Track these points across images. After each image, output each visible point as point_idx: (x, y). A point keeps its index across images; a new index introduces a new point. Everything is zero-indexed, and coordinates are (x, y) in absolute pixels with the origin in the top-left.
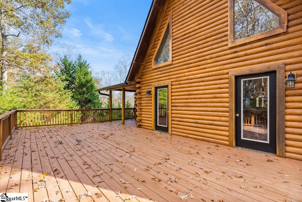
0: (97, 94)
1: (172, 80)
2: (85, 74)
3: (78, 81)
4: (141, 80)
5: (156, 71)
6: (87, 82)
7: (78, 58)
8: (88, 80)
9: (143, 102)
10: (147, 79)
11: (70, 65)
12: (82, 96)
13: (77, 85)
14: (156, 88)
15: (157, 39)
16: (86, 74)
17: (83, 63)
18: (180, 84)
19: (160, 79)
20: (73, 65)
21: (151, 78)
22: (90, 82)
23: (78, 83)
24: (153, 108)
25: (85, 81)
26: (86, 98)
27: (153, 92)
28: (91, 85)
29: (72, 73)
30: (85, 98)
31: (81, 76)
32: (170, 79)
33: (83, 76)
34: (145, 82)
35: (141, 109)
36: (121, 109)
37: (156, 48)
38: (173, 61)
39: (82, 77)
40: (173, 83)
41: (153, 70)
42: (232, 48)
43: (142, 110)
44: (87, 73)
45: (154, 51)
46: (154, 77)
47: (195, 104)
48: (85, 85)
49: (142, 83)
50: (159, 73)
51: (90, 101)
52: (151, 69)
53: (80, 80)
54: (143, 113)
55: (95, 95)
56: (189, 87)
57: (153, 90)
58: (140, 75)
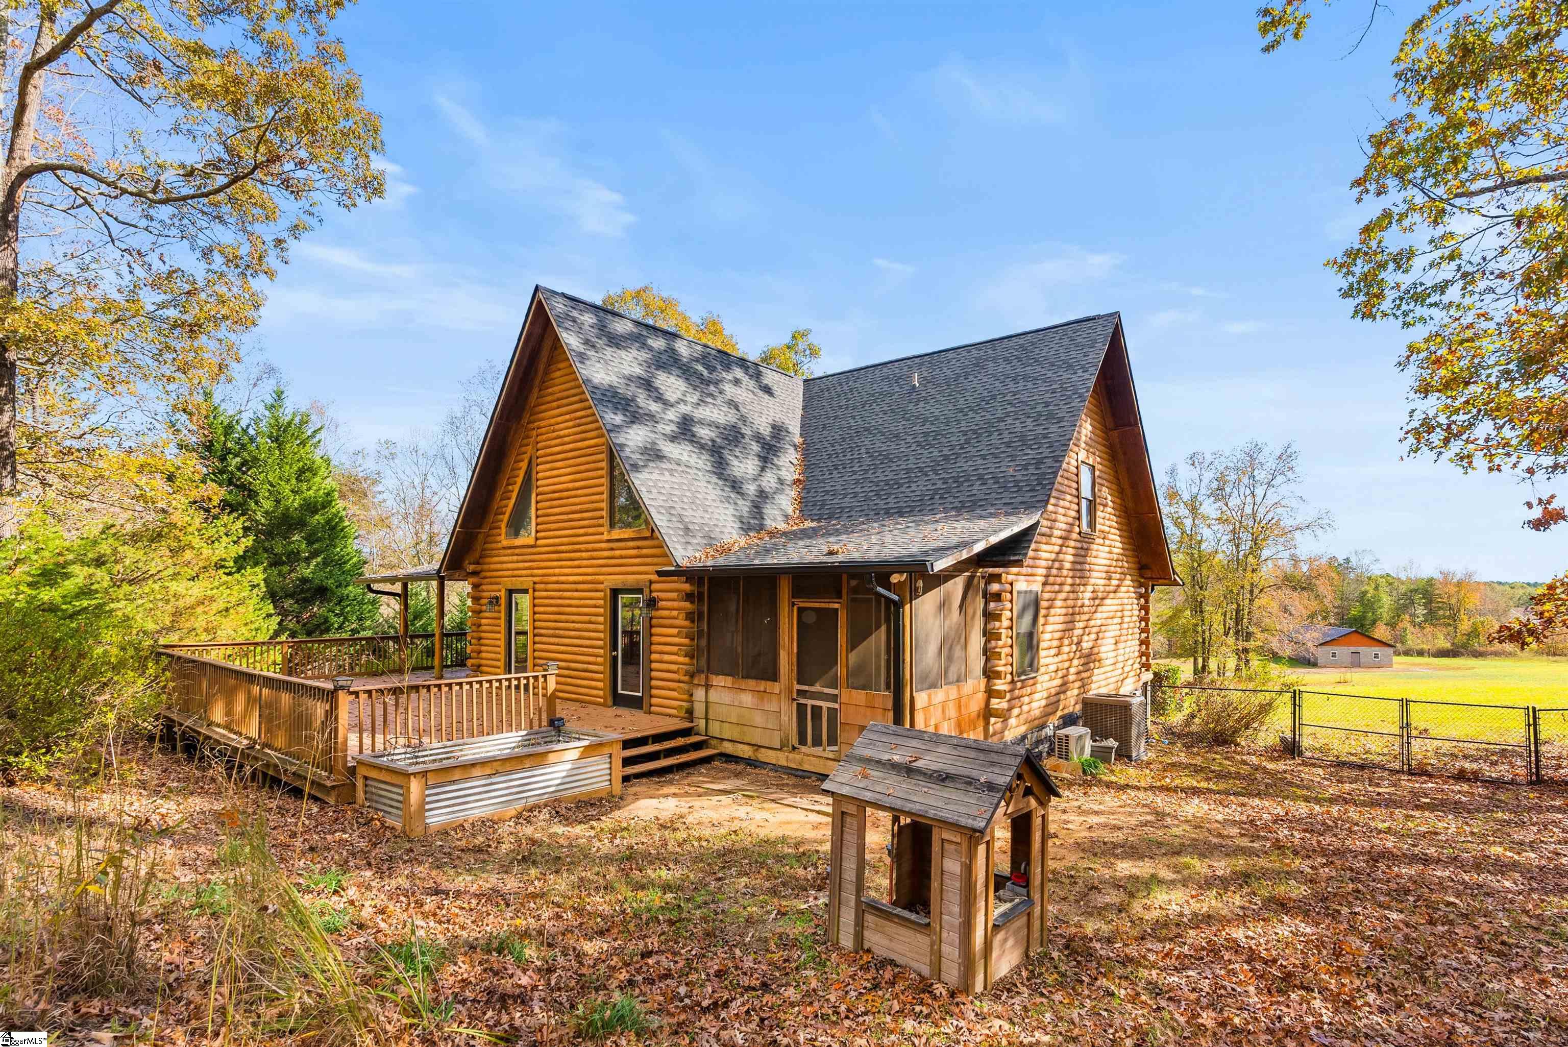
0: (355, 560)
1: (536, 579)
2: (301, 471)
3: (268, 505)
4: (478, 568)
5: (509, 551)
6: (311, 508)
7: (270, 401)
8: (316, 502)
9: (483, 621)
10: (492, 566)
11: (228, 429)
12: (286, 569)
13: (263, 520)
14: (511, 592)
15: (511, 481)
16: (305, 472)
17: (289, 423)
18: (546, 591)
19: (516, 572)
20: (245, 431)
21: (499, 566)
22: (324, 507)
23: (267, 512)
24: (502, 636)
25: (301, 506)
26: (304, 580)
27: (503, 601)
28: (329, 521)
29: (239, 469)
30: (298, 579)
31: (282, 483)
32: (532, 576)
33: (294, 481)
34: (488, 574)
35: (480, 639)
36: (433, 635)
37: (509, 498)
38: (537, 539)
39: (286, 489)
40: (537, 586)
41: (504, 548)
42: (609, 541)
43: (482, 641)
44: (310, 469)
45: (506, 506)
46: (505, 566)
47: (567, 633)
48: (301, 524)
49: (483, 574)
50: (515, 558)
51: (321, 593)
52: (500, 545)
53: (278, 502)
54: (483, 648)
55: (345, 563)
56: (560, 598)
57: (503, 594)
58: (477, 554)
